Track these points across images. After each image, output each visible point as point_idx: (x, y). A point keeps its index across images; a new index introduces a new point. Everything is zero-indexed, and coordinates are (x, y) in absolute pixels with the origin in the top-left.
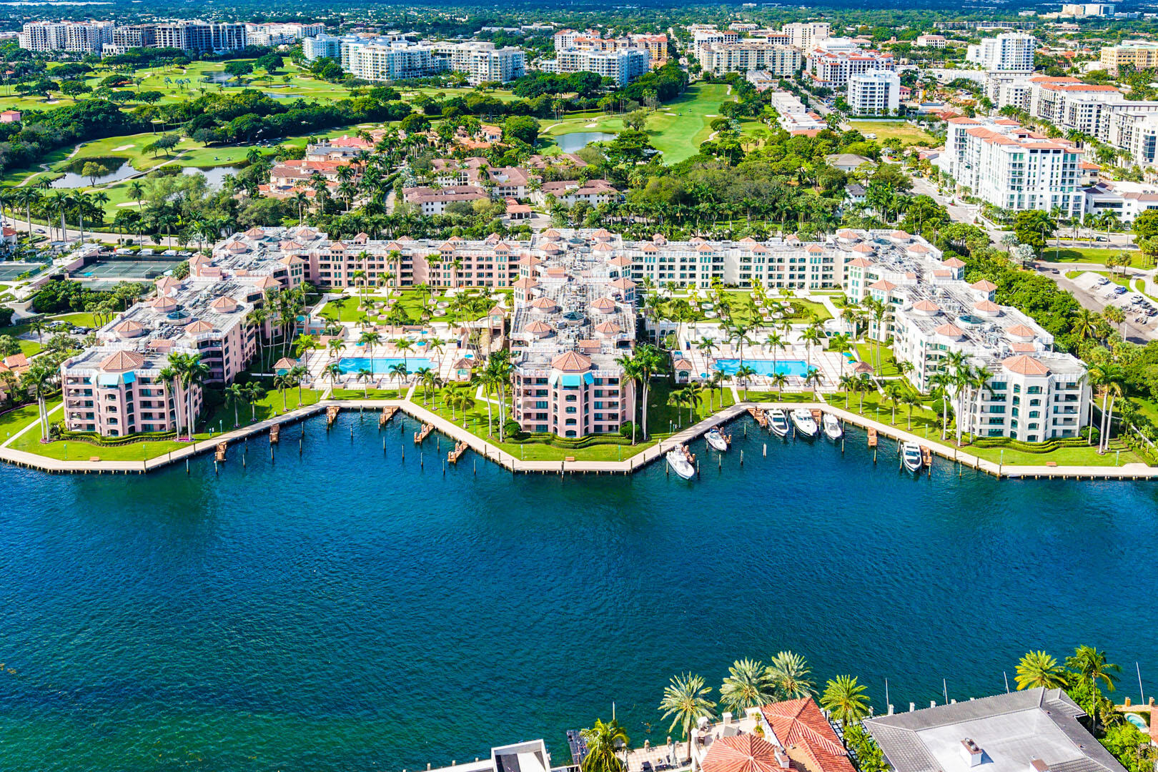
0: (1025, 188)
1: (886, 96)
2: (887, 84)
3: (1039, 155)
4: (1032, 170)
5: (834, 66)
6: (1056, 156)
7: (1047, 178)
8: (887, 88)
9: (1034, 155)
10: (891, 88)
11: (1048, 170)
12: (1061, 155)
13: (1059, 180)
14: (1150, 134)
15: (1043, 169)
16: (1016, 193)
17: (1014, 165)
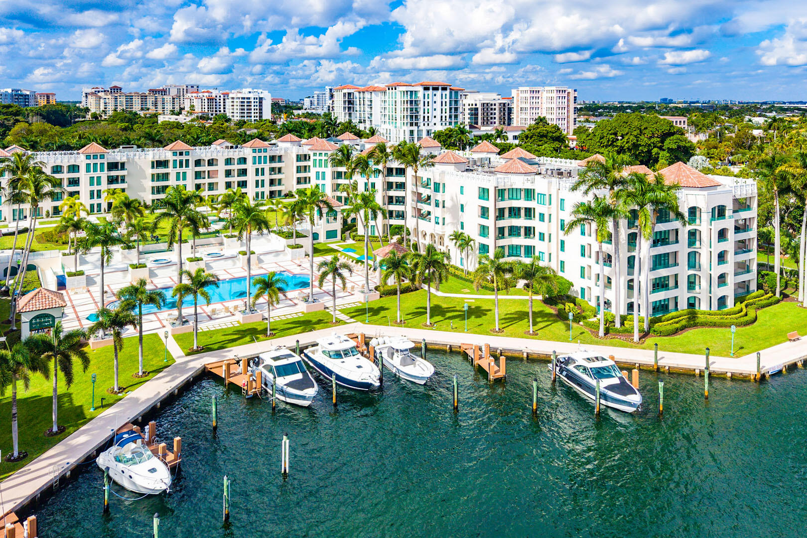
0: (422, 124)
1: (261, 109)
2: (261, 99)
3: (430, 92)
4: (426, 107)
5: (210, 100)
6: (444, 93)
7: (438, 113)
8: (261, 102)
9: (427, 93)
10: (264, 102)
11: (438, 106)
12: (448, 92)
13: (448, 115)
14: (474, 106)
15: (435, 106)
16: (415, 128)
17: (411, 102)
